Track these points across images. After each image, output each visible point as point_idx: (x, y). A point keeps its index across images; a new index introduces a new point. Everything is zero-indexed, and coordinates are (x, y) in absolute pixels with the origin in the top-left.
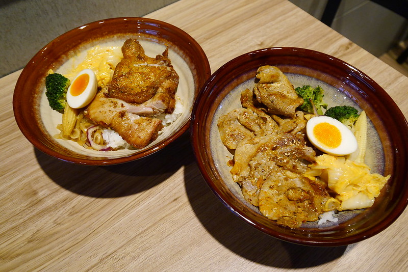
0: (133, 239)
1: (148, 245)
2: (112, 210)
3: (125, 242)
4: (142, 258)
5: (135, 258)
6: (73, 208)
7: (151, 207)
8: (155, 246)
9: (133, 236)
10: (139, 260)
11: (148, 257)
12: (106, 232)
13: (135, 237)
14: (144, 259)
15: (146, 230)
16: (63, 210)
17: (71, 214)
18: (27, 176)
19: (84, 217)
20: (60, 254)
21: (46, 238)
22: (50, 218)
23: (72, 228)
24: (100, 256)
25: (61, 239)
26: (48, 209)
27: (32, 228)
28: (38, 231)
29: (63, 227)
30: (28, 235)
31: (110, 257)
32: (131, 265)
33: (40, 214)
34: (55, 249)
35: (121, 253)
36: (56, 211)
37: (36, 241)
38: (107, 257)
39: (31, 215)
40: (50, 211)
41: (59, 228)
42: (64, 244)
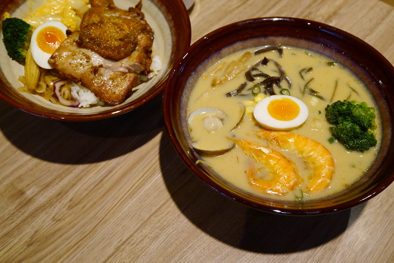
0: (147, 220)
1: (165, 223)
2: (117, 195)
3: (140, 224)
4: (162, 238)
5: (154, 239)
6: (71, 200)
7: (159, 184)
8: (173, 222)
9: (147, 217)
10: (159, 240)
11: (169, 235)
12: (115, 219)
13: (149, 217)
14: (165, 238)
15: (160, 208)
16: (60, 205)
17: (70, 208)
18: (8, 176)
19: (86, 208)
20: (68, 251)
21: (47, 238)
22: (46, 216)
23: (75, 222)
24: (115, 244)
25: (66, 236)
26: (42, 207)
27: (28, 231)
28: (36, 232)
29: (64, 222)
30: (26, 238)
31: (126, 243)
32: (152, 247)
33: (34, 215)
34: (61, 248)
35: (138, 237)
36: (52, 208)
37: (36, 243)
38: (123, 244)
39: (23, 217)
40: (45, 209)
41: (60, 225)
42: (70, 240)
